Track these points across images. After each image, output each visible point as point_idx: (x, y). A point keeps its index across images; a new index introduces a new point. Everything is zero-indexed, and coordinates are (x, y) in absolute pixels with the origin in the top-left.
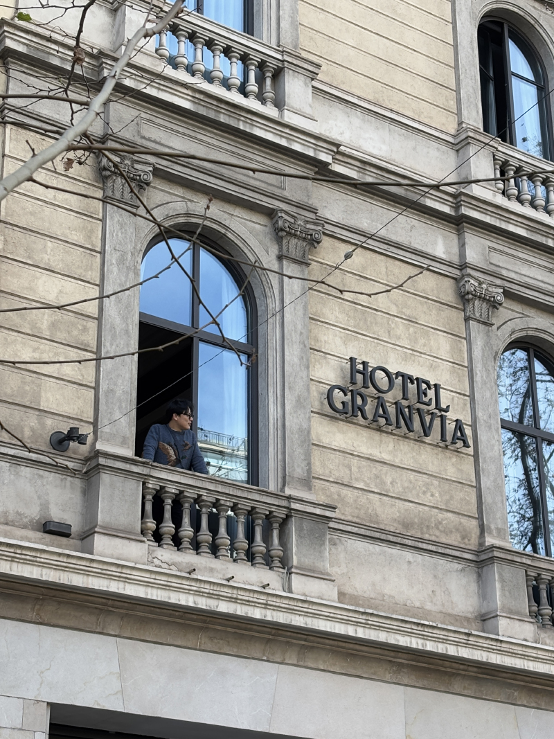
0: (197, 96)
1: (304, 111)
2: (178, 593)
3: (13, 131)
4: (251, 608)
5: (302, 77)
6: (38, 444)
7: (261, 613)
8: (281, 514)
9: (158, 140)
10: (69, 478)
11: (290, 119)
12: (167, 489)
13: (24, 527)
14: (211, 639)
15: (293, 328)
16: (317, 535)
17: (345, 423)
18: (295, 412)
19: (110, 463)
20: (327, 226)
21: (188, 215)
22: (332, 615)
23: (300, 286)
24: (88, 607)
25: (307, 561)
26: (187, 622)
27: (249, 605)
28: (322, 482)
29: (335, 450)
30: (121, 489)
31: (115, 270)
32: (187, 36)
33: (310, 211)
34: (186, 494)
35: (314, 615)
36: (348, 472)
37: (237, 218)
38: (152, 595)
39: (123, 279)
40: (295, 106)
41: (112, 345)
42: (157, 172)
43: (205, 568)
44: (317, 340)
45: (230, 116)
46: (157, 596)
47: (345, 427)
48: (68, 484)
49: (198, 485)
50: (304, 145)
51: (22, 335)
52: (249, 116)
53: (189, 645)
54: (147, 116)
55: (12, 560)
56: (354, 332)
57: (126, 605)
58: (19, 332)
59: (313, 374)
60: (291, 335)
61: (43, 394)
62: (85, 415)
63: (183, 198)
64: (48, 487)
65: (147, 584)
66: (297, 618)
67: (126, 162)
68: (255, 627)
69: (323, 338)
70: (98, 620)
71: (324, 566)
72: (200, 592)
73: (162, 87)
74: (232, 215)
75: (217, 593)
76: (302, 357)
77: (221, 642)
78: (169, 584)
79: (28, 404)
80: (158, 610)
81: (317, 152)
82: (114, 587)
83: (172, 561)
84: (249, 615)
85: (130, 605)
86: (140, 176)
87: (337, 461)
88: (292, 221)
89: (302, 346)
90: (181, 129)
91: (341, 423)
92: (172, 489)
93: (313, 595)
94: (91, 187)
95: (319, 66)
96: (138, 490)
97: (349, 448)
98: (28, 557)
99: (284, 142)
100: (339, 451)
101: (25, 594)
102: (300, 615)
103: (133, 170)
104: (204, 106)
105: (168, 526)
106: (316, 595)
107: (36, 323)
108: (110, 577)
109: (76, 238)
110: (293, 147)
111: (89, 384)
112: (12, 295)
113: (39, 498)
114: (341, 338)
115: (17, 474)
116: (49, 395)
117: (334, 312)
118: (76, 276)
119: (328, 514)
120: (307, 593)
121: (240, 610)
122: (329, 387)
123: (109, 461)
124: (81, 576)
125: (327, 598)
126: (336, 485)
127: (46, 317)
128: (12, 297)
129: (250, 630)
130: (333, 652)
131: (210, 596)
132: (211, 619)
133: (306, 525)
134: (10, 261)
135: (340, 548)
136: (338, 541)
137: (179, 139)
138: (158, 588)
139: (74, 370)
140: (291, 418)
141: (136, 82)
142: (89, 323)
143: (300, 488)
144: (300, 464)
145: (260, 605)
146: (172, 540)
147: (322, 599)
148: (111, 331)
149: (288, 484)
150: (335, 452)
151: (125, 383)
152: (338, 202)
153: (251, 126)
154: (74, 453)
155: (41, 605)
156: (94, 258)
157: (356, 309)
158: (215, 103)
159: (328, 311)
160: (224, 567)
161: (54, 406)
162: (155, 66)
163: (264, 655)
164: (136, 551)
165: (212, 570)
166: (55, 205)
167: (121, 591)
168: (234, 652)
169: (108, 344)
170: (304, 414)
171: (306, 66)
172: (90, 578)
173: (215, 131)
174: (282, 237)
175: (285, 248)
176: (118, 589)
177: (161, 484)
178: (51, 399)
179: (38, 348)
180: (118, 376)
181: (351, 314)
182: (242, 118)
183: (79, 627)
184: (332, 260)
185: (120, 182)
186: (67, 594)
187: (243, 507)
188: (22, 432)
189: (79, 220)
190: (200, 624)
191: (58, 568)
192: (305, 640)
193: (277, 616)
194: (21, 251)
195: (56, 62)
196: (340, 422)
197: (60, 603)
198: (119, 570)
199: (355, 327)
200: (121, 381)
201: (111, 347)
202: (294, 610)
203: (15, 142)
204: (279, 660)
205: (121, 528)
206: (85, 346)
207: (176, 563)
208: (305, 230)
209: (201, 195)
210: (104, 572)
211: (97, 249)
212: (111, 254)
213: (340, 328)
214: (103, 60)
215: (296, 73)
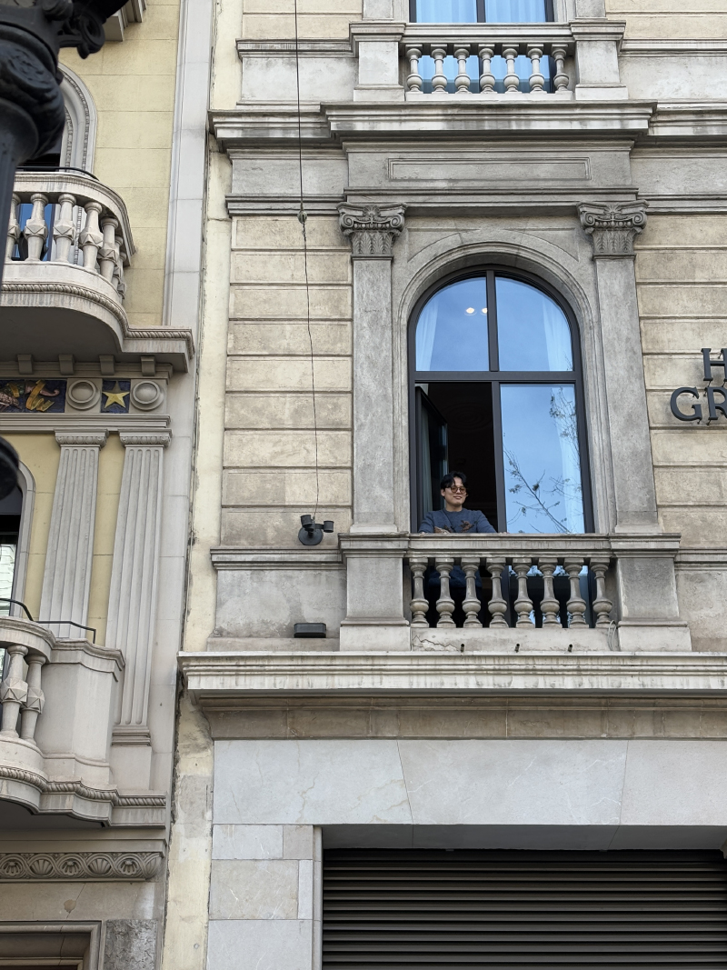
0: (449, 112)
1: (607, 81)
2: (453, 676)
3: (241, 223)
4: (560, 678)
5: (602, 45)
6: (284, 543)
7: (574, 682)
8: (604, 558)
9: (414, 177)
10: (324, 573)
11: (584, 96)
12: (437, 560)
13: (272, 636)
14: (523, 723)
15: (616, 336)
16: (657, 575)
17: (706, 431)
18: (624, 435)
19: (356, 545)
20: (652, 204)
21: (462, 247)
22: (679, 668)
23: (622, 284)
24: (350, 711)
25: (643, 609)
26: (481, 708)
27: (555, 675)
28: (676, 509)
29: (694, 467)
30: (374, 571)
31: (367, 333)
32: (444, 52)
33: (627, 193)
34: (463, 561)
35: (654, 673)
36: (716, 489)
37: (530, 232)
38: (418, 685)
39: (378, 340)
40: (593, 80)
41: (366, 415)
42: (410, 213)
43: (495, 641)
44: (655, 341)
45: (496, 120)
46: (426, 684)
47: (708, 436)
48: (323, 579)
49: (478, 548)
50: (604, 119)
51: (259, 432)
52: (523, 112)
53: (494, 735)
54: (397, 156)
55: (237, 674)
56: (713, 318)
57: (393, 700)
58: (256, 429)
59: (653, 383)
60: (613, 345)
61: (288, 488)
62: (341, 500)
63: (456, 230)
64: (298, 587)
65: (410, 673)
66: (629, 679)
67: (369, 213)
68: (574, 700)
69: (665, 336)
70: (368, 723)
71: (670, 610)
72: (482, 670)
73: (403, 118)
74: (524, 230)
75: (506, 667)
76: (632, 368)
77: (538, 725)
78: (438, 667)
79: (269, 503)
80: (436, 700)
81: (626, 122)
82: (368, 683)
83: (447, 641)
84: (557, 687)
85: (399, 700)
86: (389, 222)
87: (698, 479)
88: (601, 212)
89: (630, 354)
90: (441, 156)
91: (701, 431)
92: (445, 559)
93: (652, 648)
94: (336, 253)
95: (623, 24)
96: (396, 568)
97: (716, 459)
98: (254, 668)
99: (576, 126)
100: (701, 467)
101: (267, 709)
102: (632, 676)
103: (380, 219)
104: (461, 120)
105: (445, 602)
106: (658, 647)
107: (276, 416)
108: (359, 672)
109: (320, 312)
110: (589, 128)
111: (344, 465)
112: (247, 392)
113: (289, 601)
114: (693, 330)
115: (261, 581)
116: (295, 488)
117: (681, 302)
118: (322, 353)
119: (668, 545)
120: (642, 648)
121: (543, 683)
122: (671, 393)
123: (354, 543)
124: (325, 677)
125: (675, 648)
126: (699, 509)
127: (288, 405)
128: (246, 395)
129: (570, 704)
130: (704, 714)
131: (497, 672)
132: (511, 700)
133: (639, 565)
134: (242, 358)
135: (710, 584)
136: (706, 577)
137: (440, 167)
138: (425, 674)
139: (324, 454)
140: (620, 443)
141: (371, 123)
142: (341, 399)
143: (639, 523)
144: (636, 494)
145: (570, 673)
146: (451, 617)
147: (666, 651)
148: (365, 401)
149: (621, 522)
150: (694, 469)
151: (386, 454)
152: (676, 171)
153: (527, 122)
154: (329, 543)
155: (293, 717)
156: (343, 328)
157: (715, 291)
158: (475, 112)
159: (671, 303)
160: (520, 636)
161: (302, 498)
162: (396, 98)
163: (603, 732)
164: (395, 638)
165: (504, 642)
166: (293, 284)
167: (378, 686)
168: (557, 733)
169: (362, 416)
170: (639, 433)
171: (603, 30)
172: (336, 678)
173: (485, 143)
174: (590, 235)
175: (597, 247)
176: (373, 684)
177: (429, 556)
178: (298, 492)
179: (280, 441)
180: (376, 448)
181: (708, 297)
182: (514, 117)
183: (346, 735)
184: (674, 241)
185: (367, 236)
186: (316, 700)
187: (545, 561)
188: (265, 534)
189: (323, 293)
190: (499, 708)
191: (292, 673)
192: (654, 705)
193: (598, 682)
194: (255, 344)
195: (278, 135)
196: (698, 431)
197: (313, 711)
198: (370, 662)
199: (713, 312)
200: (380, 453)
201: (365, 419)
202: (620, 670)
203: (243, 233)
204: (626, 735)
205: (375, 615)
206: (338, 424)
207: (453, 642)
208: (621, 217)
209: (479, 221)
210: (351, 668)
211: (346, 317)
212: (361, 317)
213: (691, 318)
214: (327, 113)
215: (593, 43)
